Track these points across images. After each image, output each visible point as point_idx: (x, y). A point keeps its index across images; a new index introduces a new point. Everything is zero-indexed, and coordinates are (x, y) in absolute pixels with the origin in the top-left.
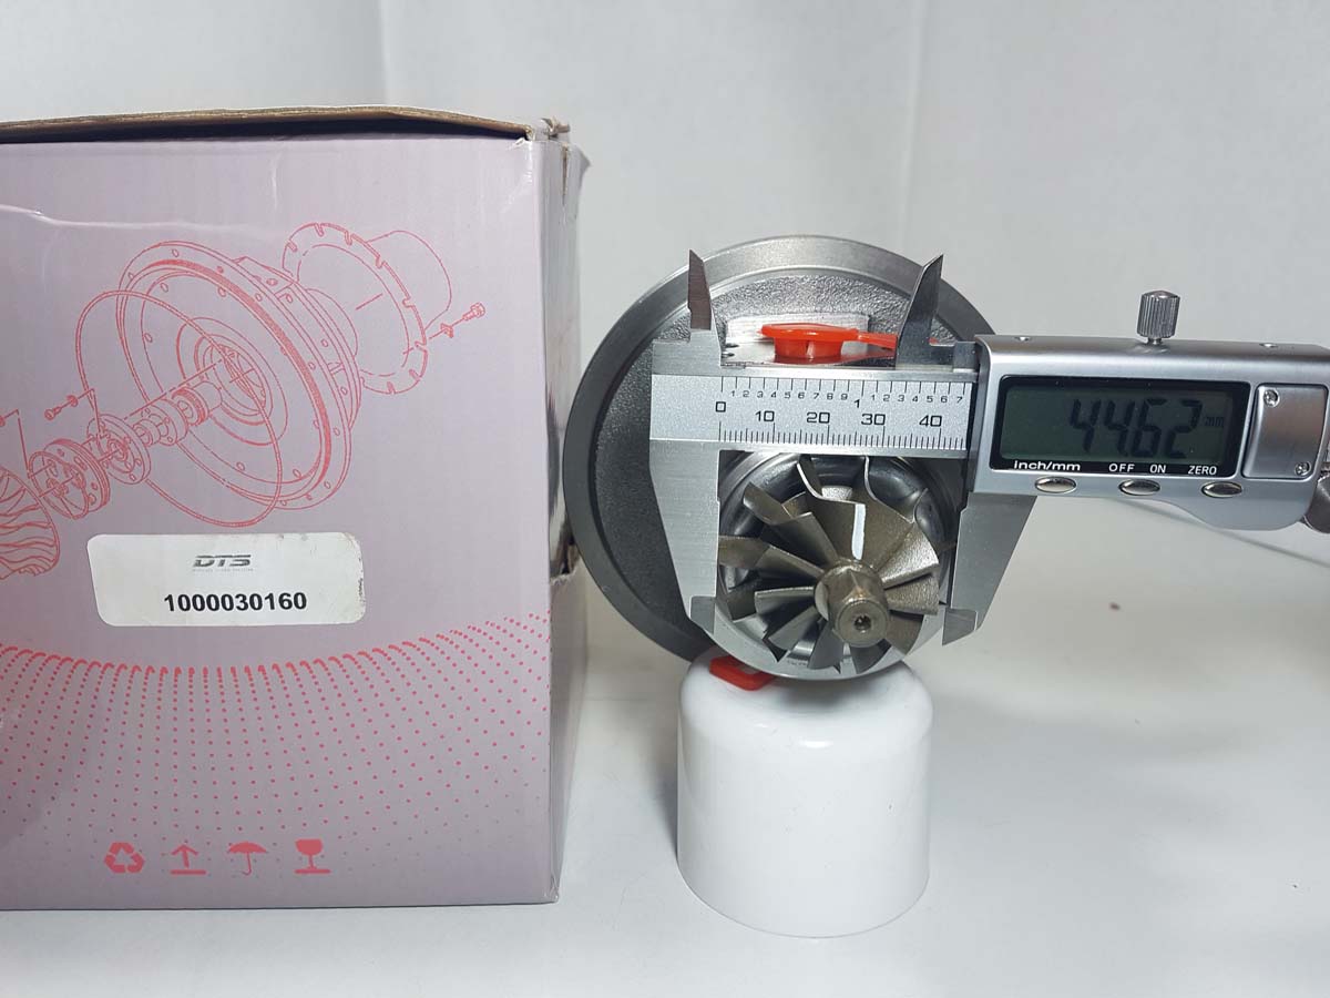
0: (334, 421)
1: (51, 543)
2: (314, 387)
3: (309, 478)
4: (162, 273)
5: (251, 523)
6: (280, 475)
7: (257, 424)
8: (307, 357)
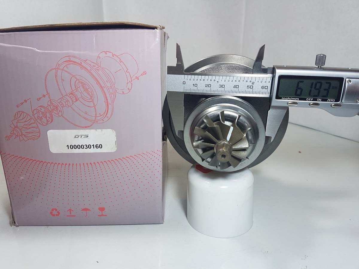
0: (109, 101)
1: (38, 132)
2: (104, 92)
3: (103, 116)
4: (67, 64)
5: (89, 127)
6: (96, 115)
7: (90, 102)
8: (103, 85)
